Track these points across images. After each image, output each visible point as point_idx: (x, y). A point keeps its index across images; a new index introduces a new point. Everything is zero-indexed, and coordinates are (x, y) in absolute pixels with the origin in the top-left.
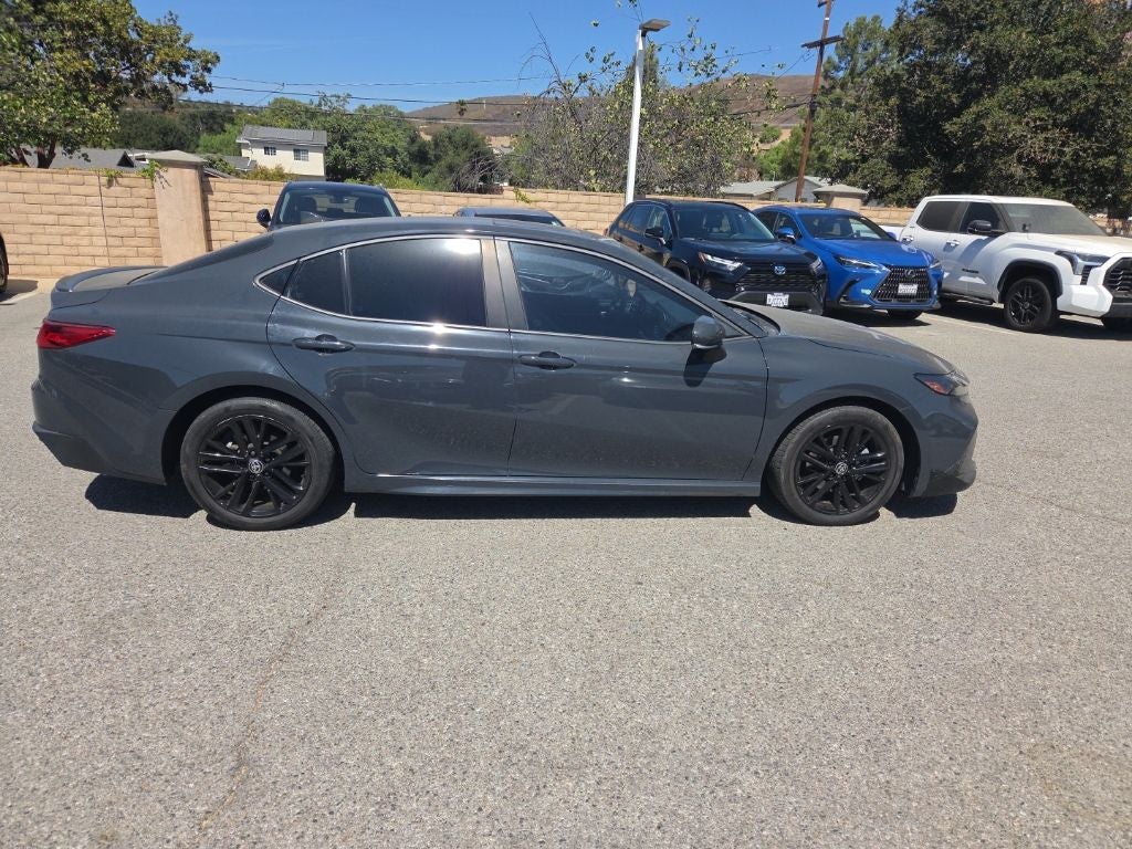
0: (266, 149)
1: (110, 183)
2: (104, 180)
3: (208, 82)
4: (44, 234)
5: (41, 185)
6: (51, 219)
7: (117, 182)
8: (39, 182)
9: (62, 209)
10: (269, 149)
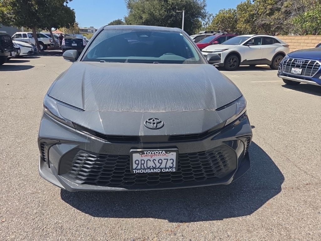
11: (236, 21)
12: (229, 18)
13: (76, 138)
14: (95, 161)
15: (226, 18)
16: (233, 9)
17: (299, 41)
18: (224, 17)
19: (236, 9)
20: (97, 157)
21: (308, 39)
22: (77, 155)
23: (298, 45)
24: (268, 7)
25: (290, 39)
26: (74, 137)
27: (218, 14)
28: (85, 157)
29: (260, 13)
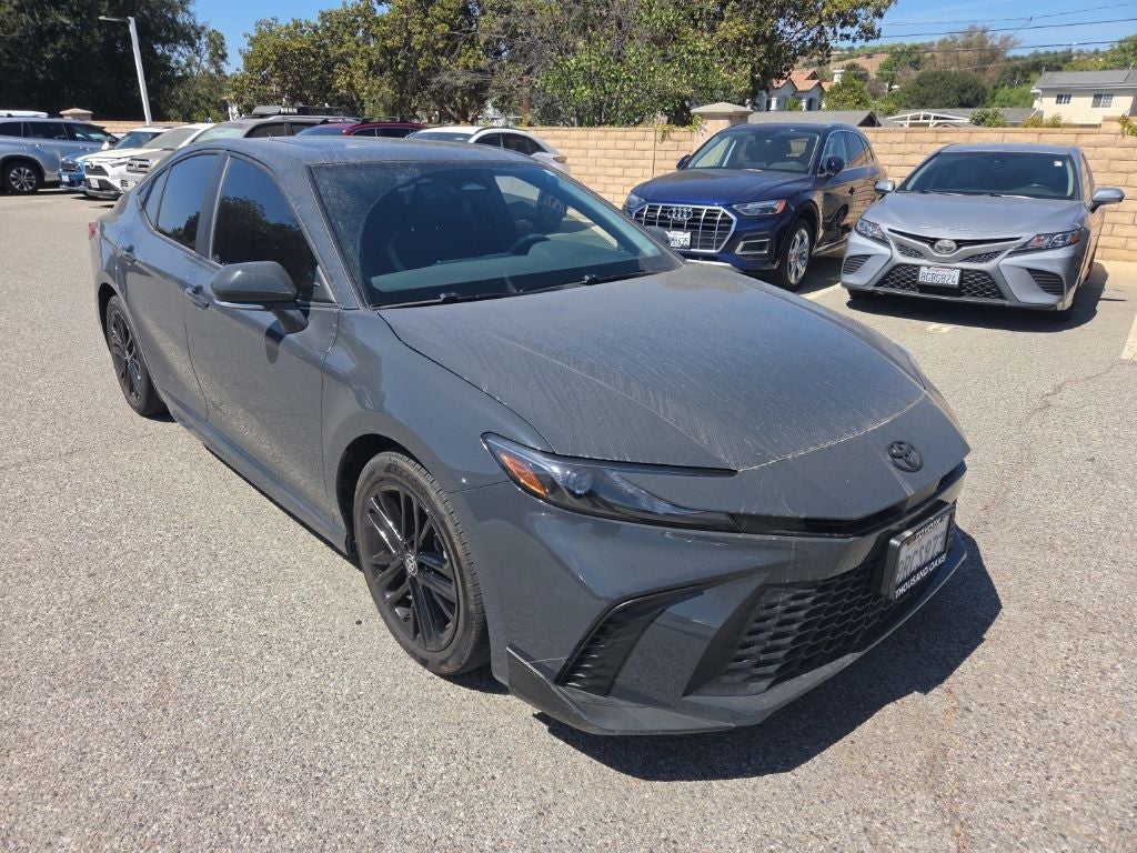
0: (1059, 97)
1: (663, 138)
2: (659, 135)
3: (876, 29)
4: (613, 184)
5: (618, 143)
6: (618, 171)
7: (669, 137)
8: (616, 139)
9: (628, 163)
10: (1063, 96)
11: (329, 67)
12: (303, 52)
13: (757, 559)
14: (814, 603)
15: (292, 54)
16: (308, 24)
17: (584, 144)
18: (285, 49)
19: (319, 24)
20: (818, 591)
21: (605, 139)
22: (759, 606)
23: (582, 156)
24: (438, 27)
25: (558, 138)
26: (750, 557)
27: (254, 34)
28: (783, 603)
29: (418, 47)
